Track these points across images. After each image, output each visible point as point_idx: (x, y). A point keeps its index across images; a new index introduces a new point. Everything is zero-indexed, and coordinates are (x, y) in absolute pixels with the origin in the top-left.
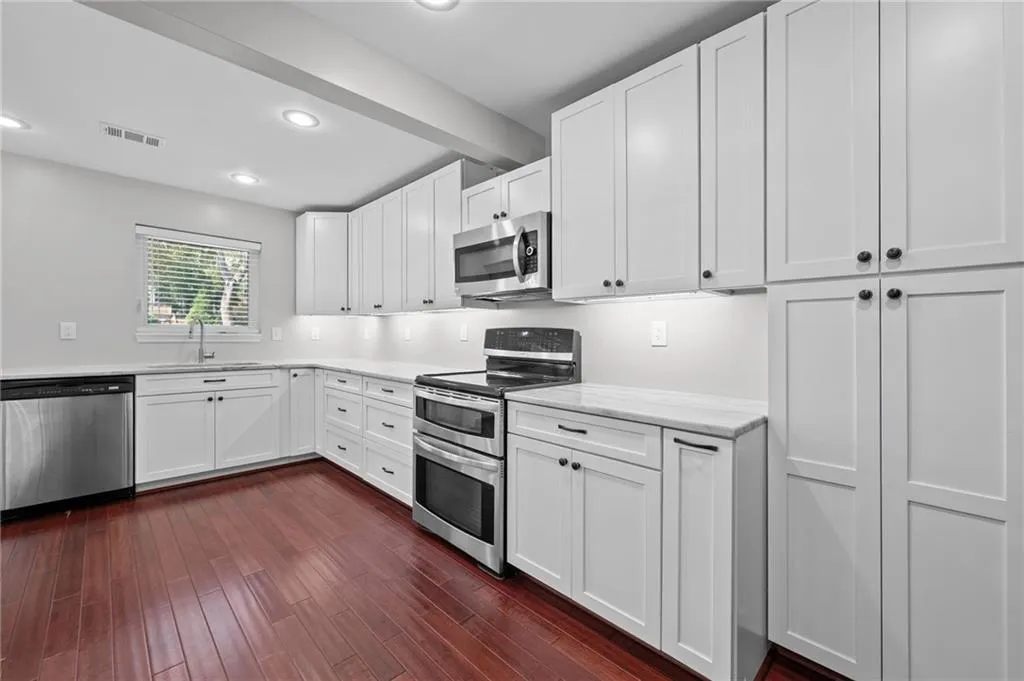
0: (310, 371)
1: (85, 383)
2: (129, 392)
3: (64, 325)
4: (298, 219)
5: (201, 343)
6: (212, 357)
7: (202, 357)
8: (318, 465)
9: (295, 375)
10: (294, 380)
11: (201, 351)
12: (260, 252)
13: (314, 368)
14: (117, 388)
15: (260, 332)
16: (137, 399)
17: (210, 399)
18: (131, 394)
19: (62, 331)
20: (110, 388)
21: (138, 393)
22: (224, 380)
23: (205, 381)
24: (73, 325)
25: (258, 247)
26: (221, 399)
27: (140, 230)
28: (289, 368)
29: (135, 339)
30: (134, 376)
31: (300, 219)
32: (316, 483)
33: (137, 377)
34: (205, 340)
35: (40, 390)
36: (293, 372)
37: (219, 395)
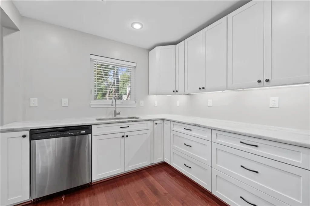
0: (162, 121)
1: (71, 130)
2: (89, 134)
3: (63, 100)
4: (150, 52)
5: (115, 108)
6: (119, 114)
7: (116, 114)
8: (164, 166)
9: (156, 124)
10: (156, 126)
11: (115, 111)
12: (136, 67)
13: (164, 120)
14: (84, 132)
15: (136, 103)
16: (93, 137)
17: (123, 137)
18: (90, 134)
19: (63, 103)
20: (81, 132)
21: (93, 134)
22: (128, 127)
23: (121, 127)
24: (67, 100)
25: (135, 65)
26: (127, 136)
27: (92, 57)
28: (153, 120)
29: (90, 105)
30: (91, 125)
31: (151, 52)
32: (164, 176)
33: (93, 126)
34: (117, 106)
35: (50, 134)
36: (156, 122)
37: (126, 134)
